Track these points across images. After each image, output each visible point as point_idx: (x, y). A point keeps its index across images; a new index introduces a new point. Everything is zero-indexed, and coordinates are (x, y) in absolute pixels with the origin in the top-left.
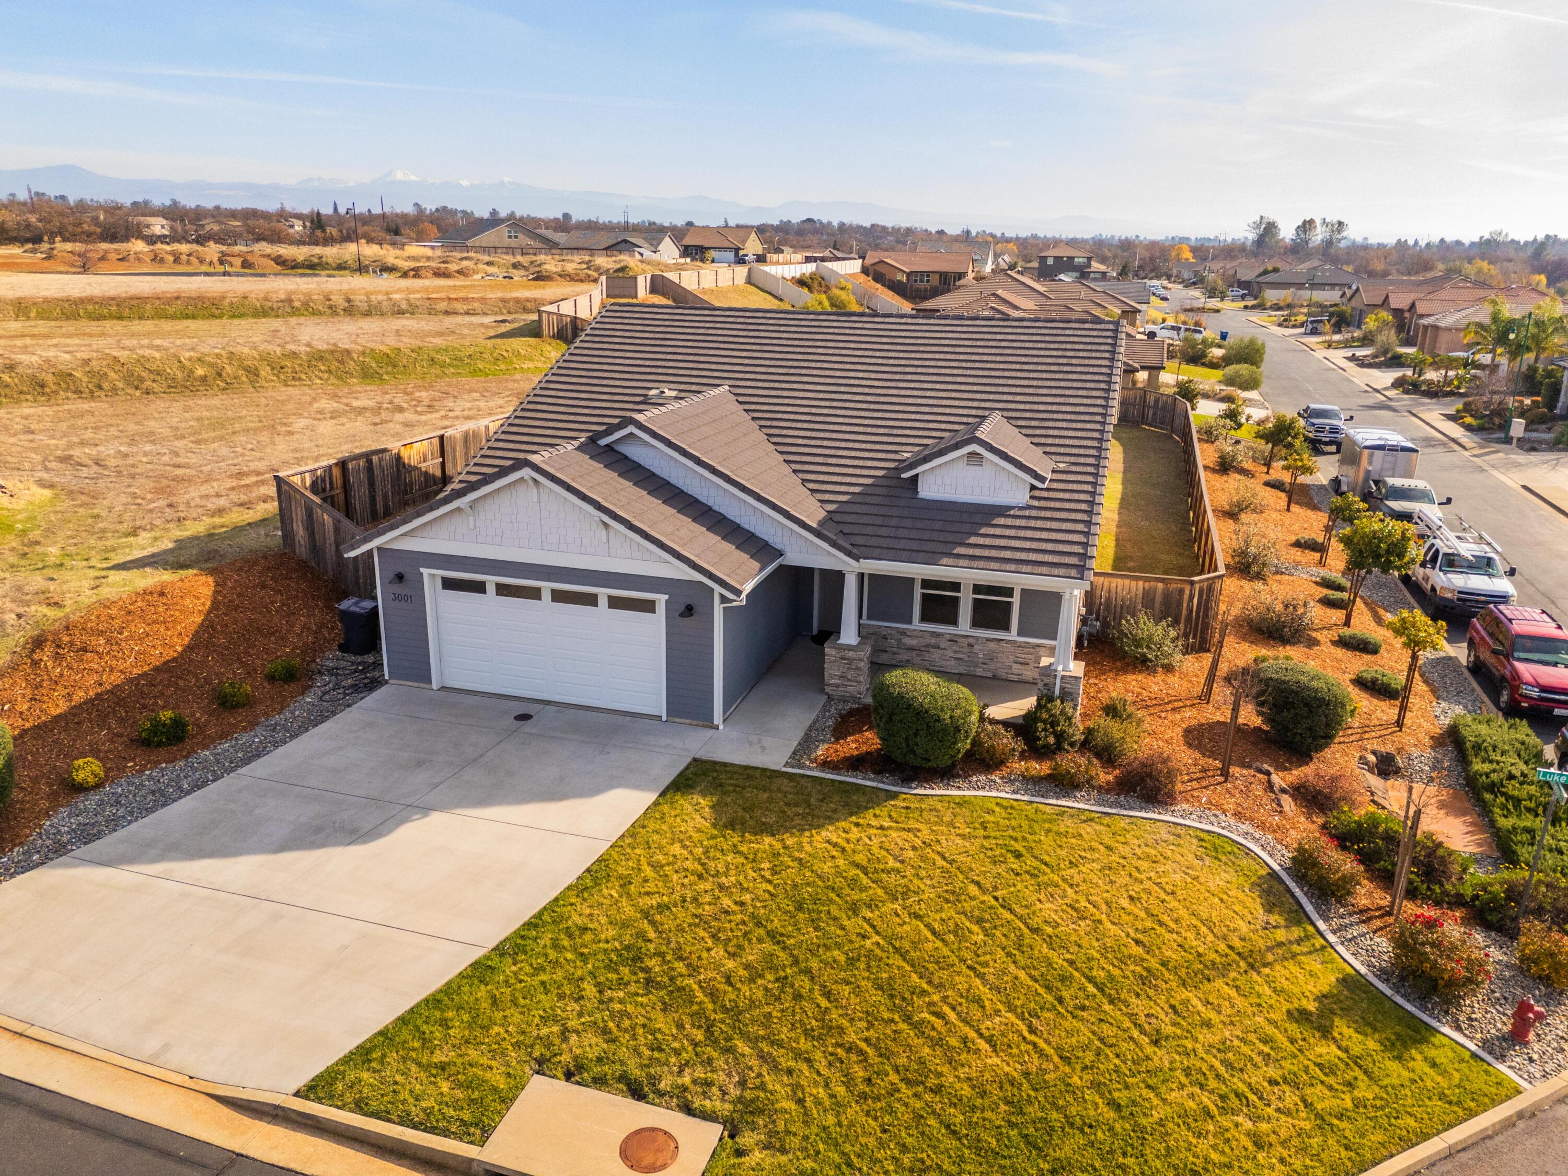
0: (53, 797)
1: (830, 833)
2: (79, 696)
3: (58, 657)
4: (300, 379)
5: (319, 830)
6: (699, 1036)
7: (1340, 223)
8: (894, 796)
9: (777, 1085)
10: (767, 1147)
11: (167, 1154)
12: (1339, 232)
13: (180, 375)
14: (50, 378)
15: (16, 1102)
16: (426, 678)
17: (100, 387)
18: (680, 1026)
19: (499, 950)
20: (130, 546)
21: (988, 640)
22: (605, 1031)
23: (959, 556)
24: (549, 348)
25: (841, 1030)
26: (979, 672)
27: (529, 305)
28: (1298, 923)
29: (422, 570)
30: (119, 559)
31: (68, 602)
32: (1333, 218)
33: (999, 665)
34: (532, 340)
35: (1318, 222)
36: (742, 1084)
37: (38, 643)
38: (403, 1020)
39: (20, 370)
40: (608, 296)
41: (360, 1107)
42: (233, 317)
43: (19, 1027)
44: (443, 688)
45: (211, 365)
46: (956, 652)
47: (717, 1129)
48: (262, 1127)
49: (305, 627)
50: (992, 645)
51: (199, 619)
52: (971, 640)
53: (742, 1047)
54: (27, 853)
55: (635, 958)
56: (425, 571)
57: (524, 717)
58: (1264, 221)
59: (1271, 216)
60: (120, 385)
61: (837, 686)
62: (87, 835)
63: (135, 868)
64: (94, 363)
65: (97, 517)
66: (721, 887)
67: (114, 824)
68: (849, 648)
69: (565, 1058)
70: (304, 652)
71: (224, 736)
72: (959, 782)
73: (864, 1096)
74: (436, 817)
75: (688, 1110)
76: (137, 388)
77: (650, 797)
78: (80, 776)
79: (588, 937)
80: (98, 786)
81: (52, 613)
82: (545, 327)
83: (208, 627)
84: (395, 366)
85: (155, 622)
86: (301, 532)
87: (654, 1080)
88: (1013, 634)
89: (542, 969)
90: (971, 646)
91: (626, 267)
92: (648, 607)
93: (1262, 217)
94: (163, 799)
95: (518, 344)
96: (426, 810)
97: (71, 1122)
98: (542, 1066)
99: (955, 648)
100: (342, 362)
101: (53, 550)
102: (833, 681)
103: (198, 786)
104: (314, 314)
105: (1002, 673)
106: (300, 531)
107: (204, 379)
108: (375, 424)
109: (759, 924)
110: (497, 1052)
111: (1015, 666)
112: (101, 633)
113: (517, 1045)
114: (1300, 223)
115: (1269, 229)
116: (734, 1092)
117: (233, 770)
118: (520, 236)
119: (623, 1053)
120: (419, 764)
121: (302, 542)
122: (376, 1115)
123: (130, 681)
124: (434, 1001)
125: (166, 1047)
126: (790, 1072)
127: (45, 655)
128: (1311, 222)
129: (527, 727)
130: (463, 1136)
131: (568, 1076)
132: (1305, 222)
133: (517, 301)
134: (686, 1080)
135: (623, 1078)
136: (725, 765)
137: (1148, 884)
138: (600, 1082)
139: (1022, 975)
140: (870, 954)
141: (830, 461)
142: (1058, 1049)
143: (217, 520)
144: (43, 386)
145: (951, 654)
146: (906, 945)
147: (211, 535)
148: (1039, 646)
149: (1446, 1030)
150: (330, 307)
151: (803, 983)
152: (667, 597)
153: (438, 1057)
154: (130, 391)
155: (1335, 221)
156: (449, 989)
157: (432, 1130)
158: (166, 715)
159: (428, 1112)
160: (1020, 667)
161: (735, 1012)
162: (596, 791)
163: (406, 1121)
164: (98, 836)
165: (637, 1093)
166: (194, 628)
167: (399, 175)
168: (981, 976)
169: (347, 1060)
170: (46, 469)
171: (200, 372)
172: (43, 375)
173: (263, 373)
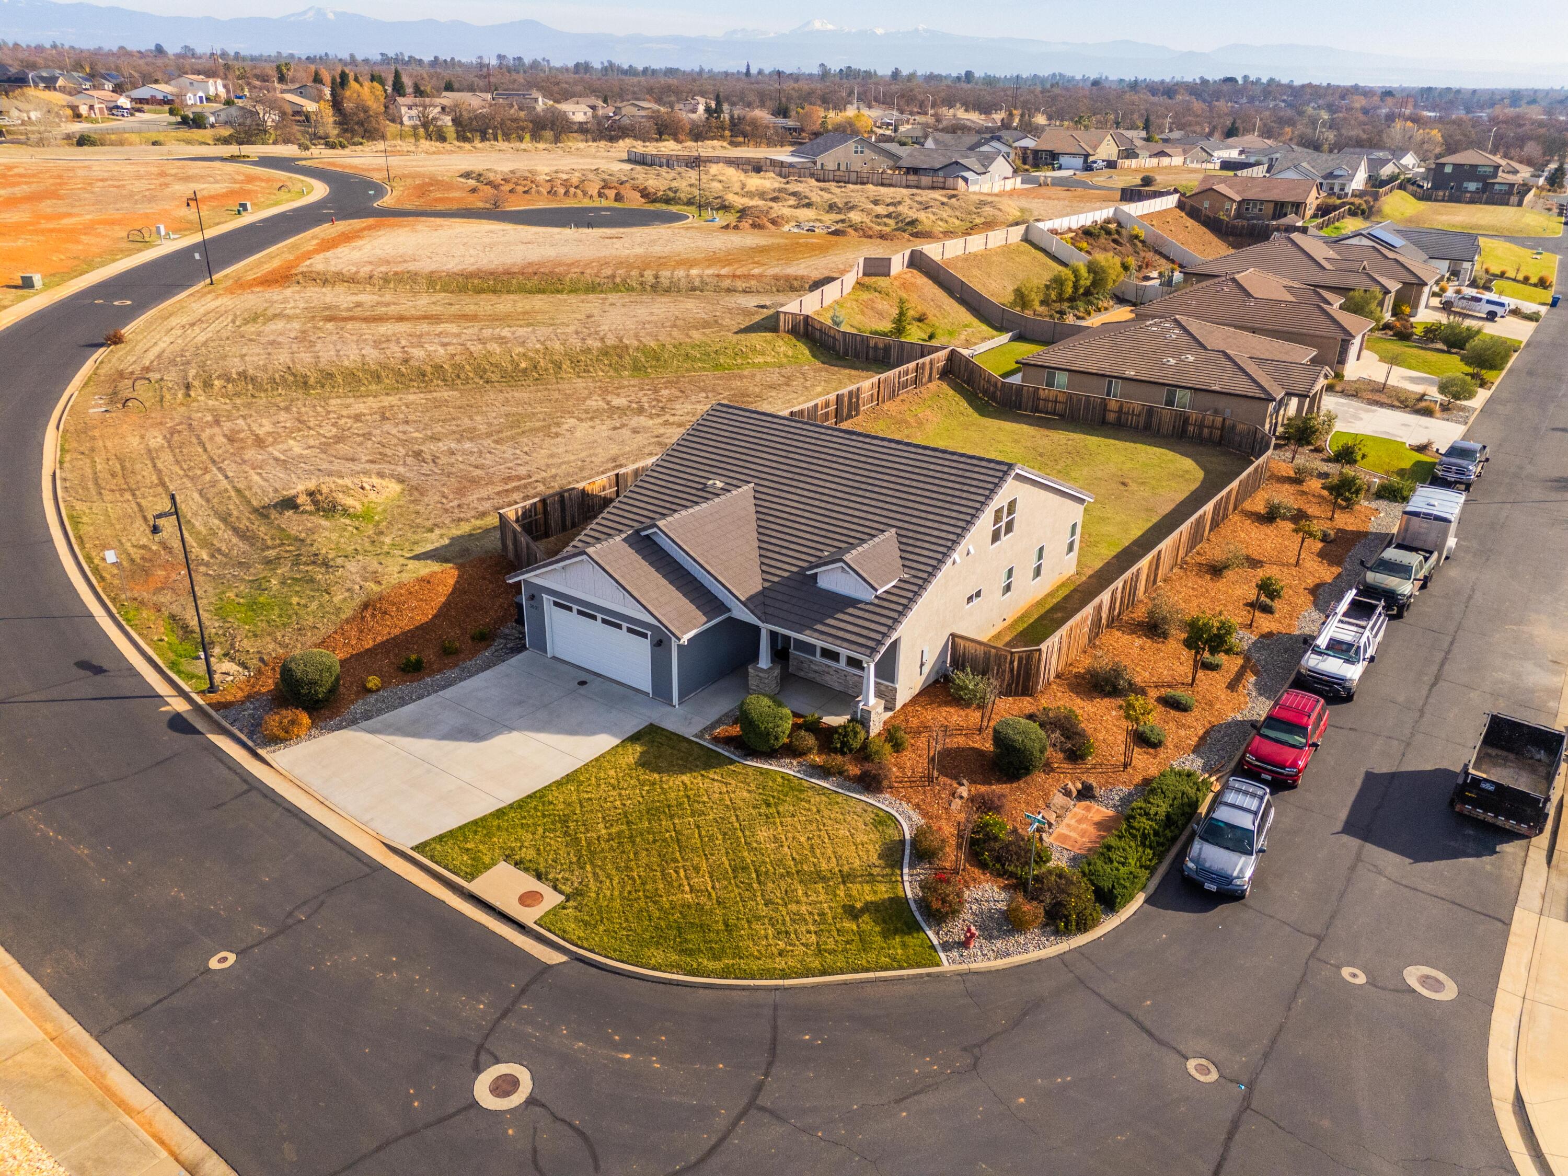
0: (358, 694)
1: (686, 778)
2: (379, 639)
3: (373, 616)
4: (589, 371)
5: (461, 731)
6: (574, 859)
8: (732, 762)
9: (593, 886)
10: (576, 908)
11: (358, 859)
13: (510, 368)
14: (429, 369)
15: (315, 829)
16: (545, 650)
17: (458, 377)
18: (569, 854)
19: (511, 806)
20: (426, 541)
21: (854, 674)
22: (538, 850)
23: (816, 630)
24: (781, 343)
25: (632, 870)
27: (795, 283)
28: (892, 867)
29: (543, 595)
30: (419, 550)
31: (384, 582)
33: (859, 690)
34: (769, 335)
36: (581, 883)
37: (366, 606)
38: (460, 828)
39: (412, 363)
40: (864, 274)
41: (432, 858)
42: (571, 291)
43: (322, 799)
44: (554, 658)
45: (531, 359)
46: (838, 678)
47: (563, 898)
48: (396, 858)
49: (501, 606)
50: (856, 678)
51: (443, 599)
52: (845, 673)
53: (588, 868)
54: (341, 721)
55: (564, 821)
56: (545, 596)
57: (583, 683)
60: (471, 375)
62: (367, 716)
63: (381, 736)
64: (457, 358)
65: (418, 513)
66: (620, 795)
67: (379, 712)
68: (762, 670)
69: (517, 857)
70: (495, 623)
71: (440, 671)
72: (774, 762)
73: (624, 898)
74: (515, 734)
75: (555, 888)
76: (481, 377)
77: (617, 741)
78: (370, 685)
79: (552, 807)
80: (378, 690)
81: (375, 588)
82: (782, 324)
83: (447, 605)
84: (658, 360)
85: (421, 600)
87: (547, 873)
89: (525, 818)
90: (845, 676)
91: (917, 220)
92: (644, 636)
94: (403, 703)
95: (757, 339)
96: (511, 729)
97: (331, 841)
98: (507, 858)
99: (838, 676)
100: (621, 357)
101: (388, 540)
102: (753, 688)
103: (420, 697)
104: (628, 290)
106: (510, 544)
107: (525, 371)
108: (615, 428)
109: (626, 816)
110: (491, 849)
112: (394, 604)
113: (501, 848)
116: (576, 884)
117: (437, 691)
118: (866, 151)
119: (541, 860)
120: (520, 703)
121: (511, 551)
122: (436, 863)
123: (403, 633)
124: (475, 822)
125: (372, 819)
126: (601, 882)
127: (368, 614)
129: (583, 690)
130: (464, 878)
131: (516, 864)
133: (787, 278)
134: (560, 877)
135: (536, 870)
136: (663, 730)
137: (823, 833)
138: (526, 870)
139: (727, 863)
140: (665, 840)
141: (784, 551)
142: (718, 898)
143: (479, 523)
144: (424, 376)
145: (836, 679)
146: (684, 839)
147: (471, 535)
149: (930, 933)
150: (641, 284)
151: (628, 847)
152: (650, 633)
153: (468, 846)
154: (477, 380)
156: (484, 819)
157: (454, 873)
158: (413, 657)
159: (455, 866)
161: (593, 853)
162: (594, 733)
163: (446, 867)
164: (371, 718)
165: (539, 876)
166: (439, 605)
167: (817, 25)
168: (707, 859)
169: (433, 839)
170: (405, 464)
171: (523, 365)
172: (424, 367)
173: (564, 366)
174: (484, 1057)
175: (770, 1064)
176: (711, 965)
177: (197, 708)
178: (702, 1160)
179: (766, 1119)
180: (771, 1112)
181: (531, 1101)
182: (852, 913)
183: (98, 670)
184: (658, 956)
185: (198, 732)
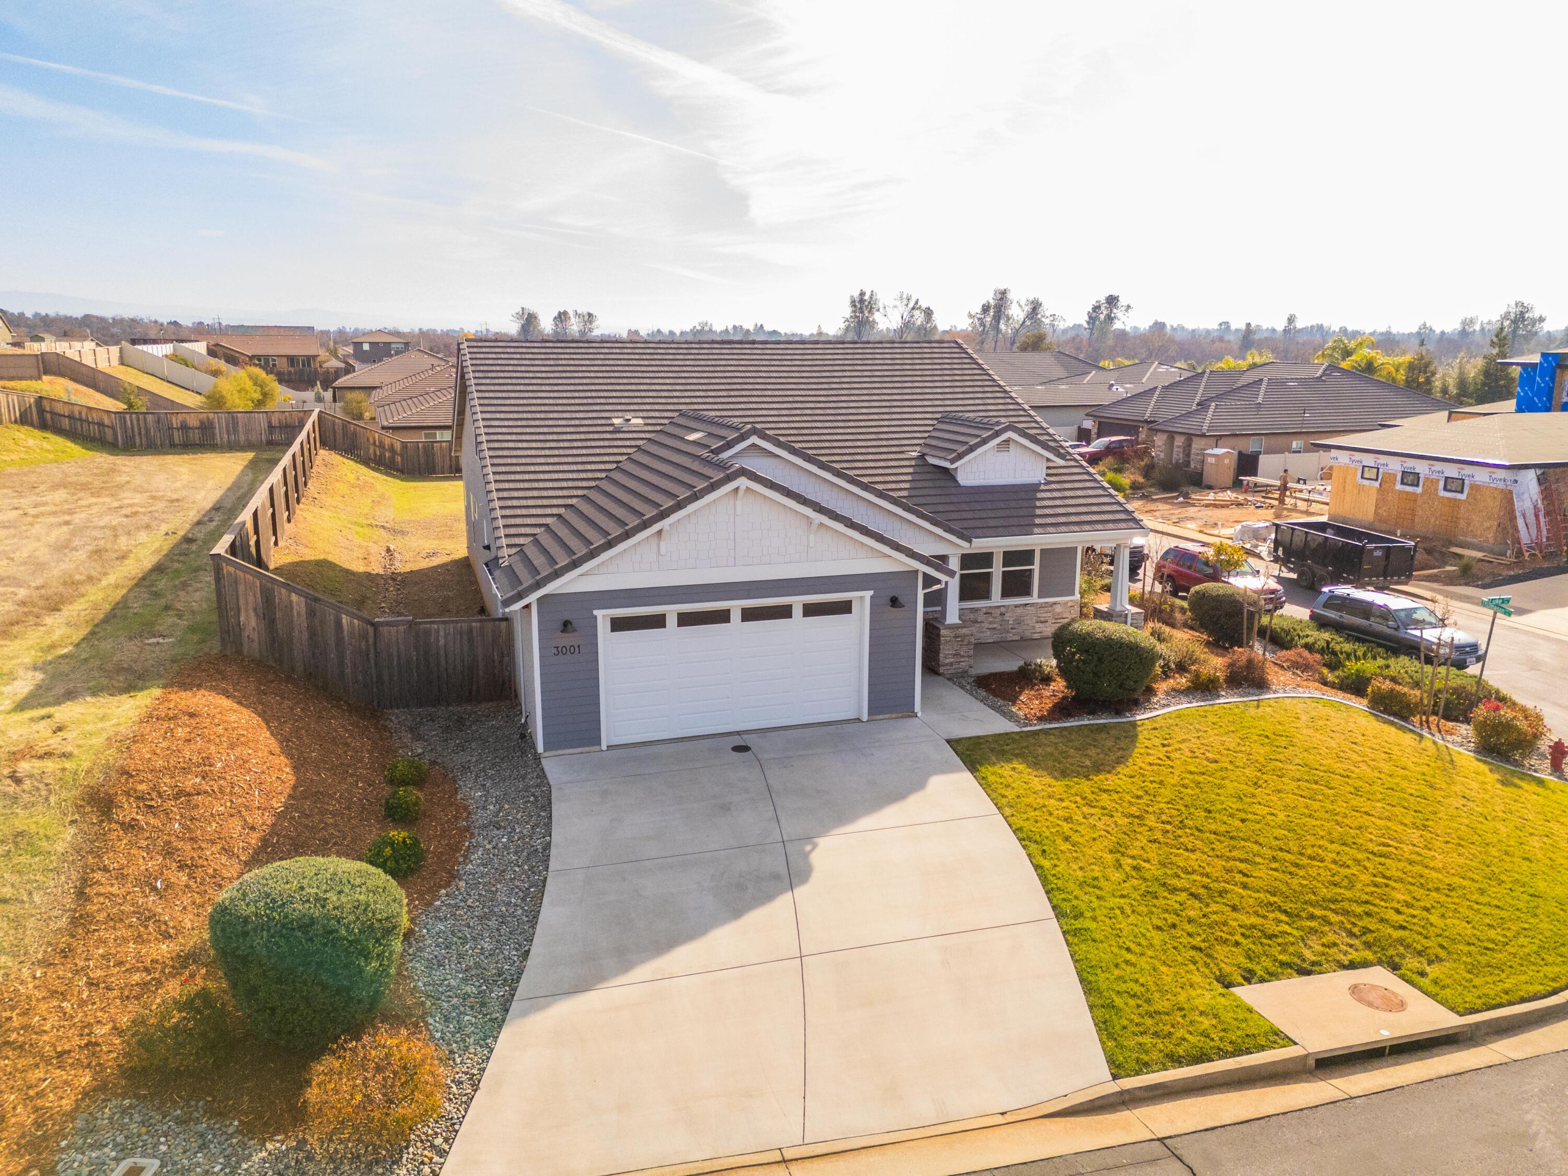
7: (590, 315)
12: (591, 322)
16: (594, 739)
19: (1067, 915)
21: (1016, 606)
26: (1010, 637)
29: (595, 612)
32: (584, 310)
33: (1025, 627)
35: (571, 314)
36: (1351, 935)
44: (616, 746)
46: (990, 623)
50: (1019, 610)
52: (1003, 610)
56: (599, 613)
57: (742, 749)
58: (526, 312)
59: (532, 307)
61: (951, 664)
77: (967, 774)
86: (253, 622)
87: (1301, 957)
88: (1034, 598)
90: (1002, 614)
92: (844, 608)
93: (523, 309)
98: (1223, 981)
99: (991, 619)
102: (948, 661)
105: (1028, 634)
106: (250, 621)
111: (1037, 625)
114: (556, 314)
115: (529, 320)
116: (1355, 942)
119: (1256, 949)
121: (255, 636)
128: (565, 313)
130: (1273, 1045)
131: (1248, 980)
132: (560, 314)
134: (1317, 948)
136: (978, 738)
145: (987, 625)
148: (1055, 604)
152: (871, 593)
155: (585, 313)
160: (1041, 625)
162: (917, 783)
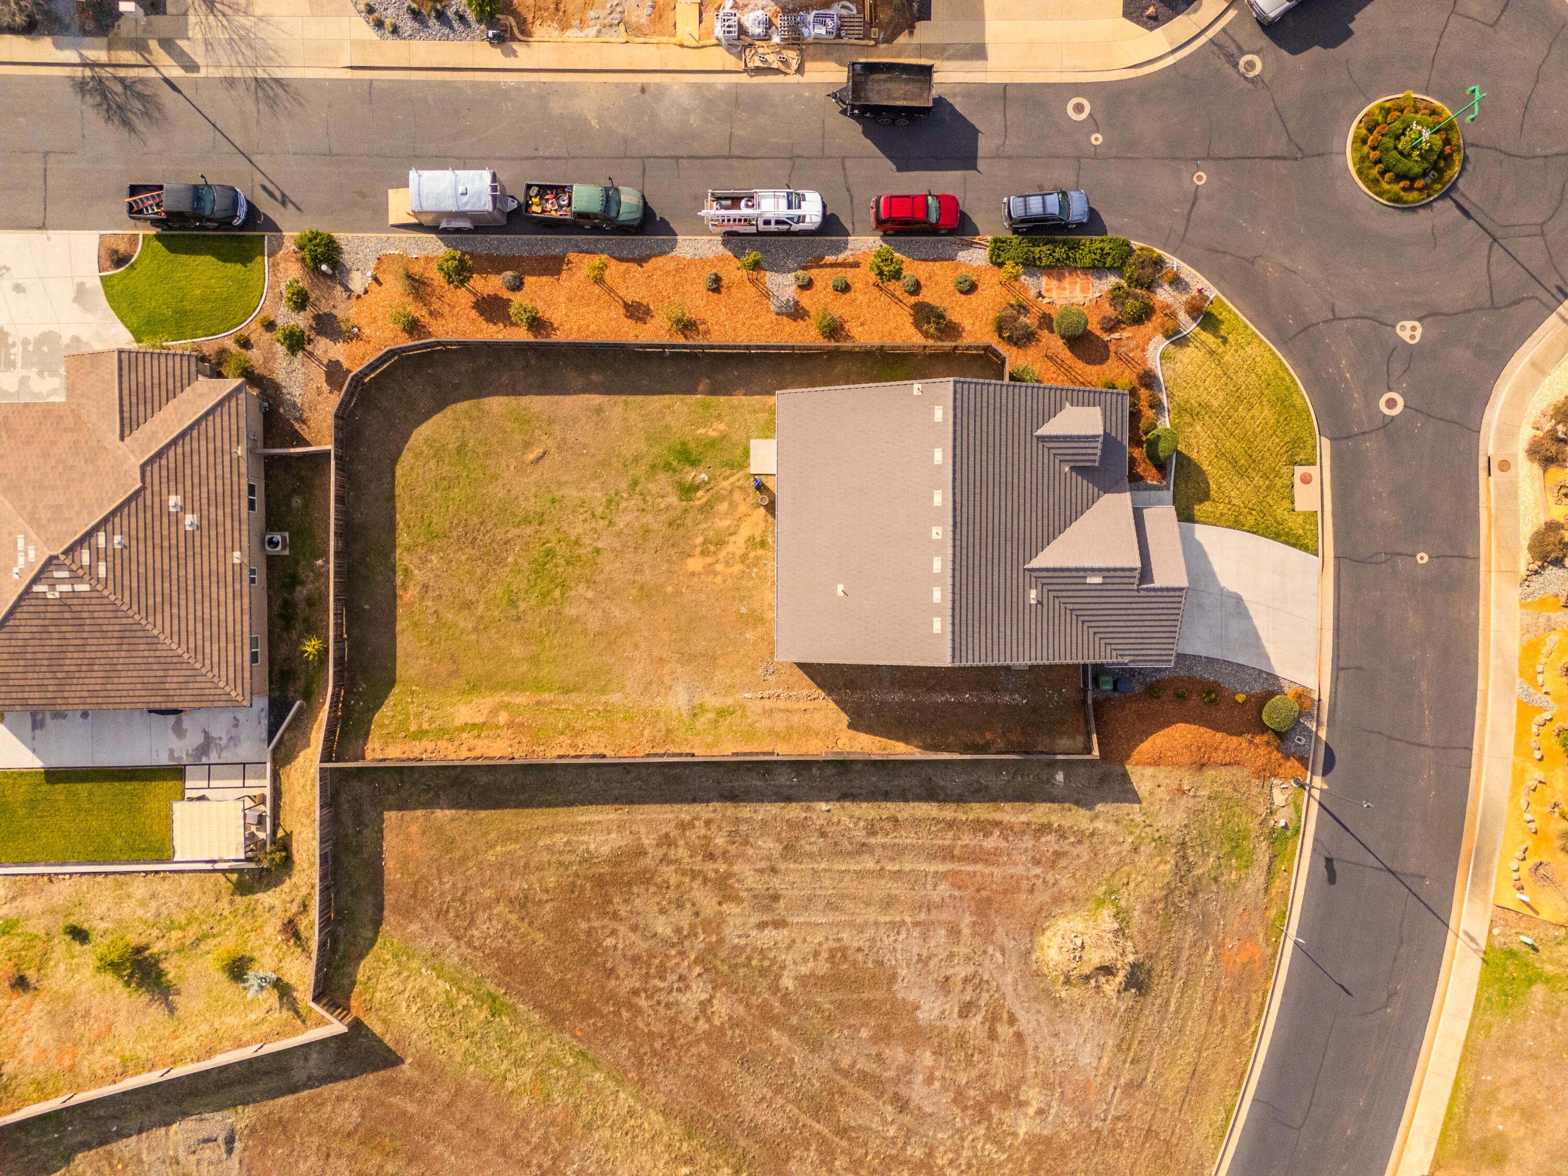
28: (1187, 339)
41: (1317, 542)
47: (1296, 466)
48: (1327, 561)
75: (1293, 474)
116: (1287, 467)
122: (1318, 538)
131: (1293, 503)
134: (1287, 478)
163: (1317, 530)
174: (1386, 421)
175: (1313, 325)
176: (1287, 378)
177: (1313, 773)
178: (1369, 318)
179: (1337, 309)
180: (1333, 311)
181: (1390, 389)
182: (1225, 341)
183: (1329, 861)
184: (1298, 402)
185: (1326, 744)
